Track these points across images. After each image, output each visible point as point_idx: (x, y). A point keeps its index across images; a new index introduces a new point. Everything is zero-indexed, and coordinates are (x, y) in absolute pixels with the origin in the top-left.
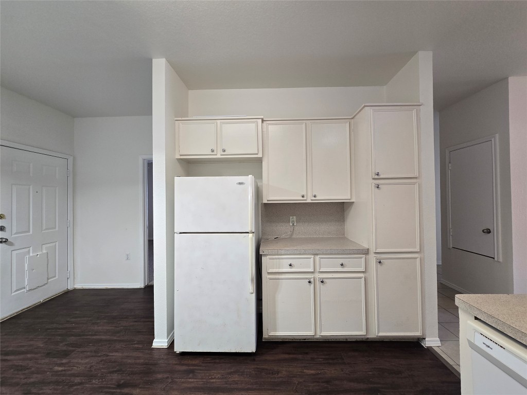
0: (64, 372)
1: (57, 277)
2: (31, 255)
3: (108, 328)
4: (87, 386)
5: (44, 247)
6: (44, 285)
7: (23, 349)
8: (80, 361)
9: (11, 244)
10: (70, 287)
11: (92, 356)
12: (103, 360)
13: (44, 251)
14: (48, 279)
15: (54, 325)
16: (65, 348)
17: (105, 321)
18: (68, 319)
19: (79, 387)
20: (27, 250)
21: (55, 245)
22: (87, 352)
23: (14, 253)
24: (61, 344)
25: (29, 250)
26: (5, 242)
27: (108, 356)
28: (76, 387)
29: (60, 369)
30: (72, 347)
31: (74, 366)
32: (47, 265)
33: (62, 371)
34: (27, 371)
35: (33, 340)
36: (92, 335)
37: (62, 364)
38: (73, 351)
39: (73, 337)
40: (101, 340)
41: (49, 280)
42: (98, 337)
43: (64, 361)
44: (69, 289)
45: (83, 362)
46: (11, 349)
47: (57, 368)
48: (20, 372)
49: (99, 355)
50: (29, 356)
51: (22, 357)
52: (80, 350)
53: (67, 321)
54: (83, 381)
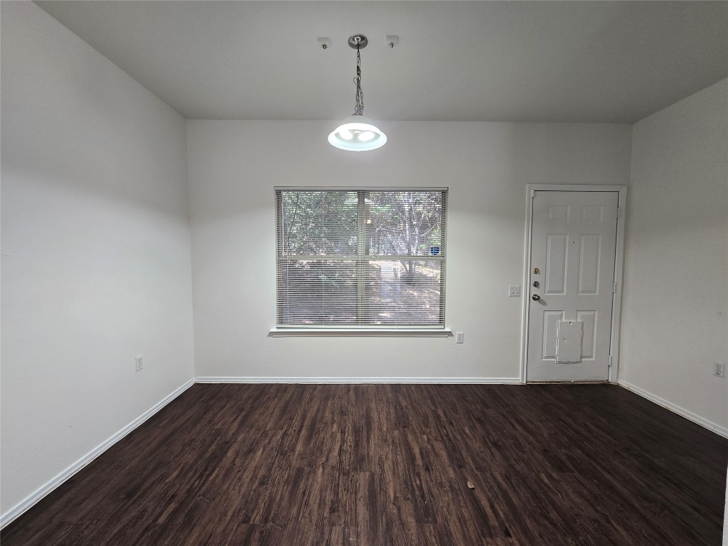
0: (546, 489)
1: (593, 359)
2: (564, 320)
3: (634, 477)
4: (559, 536)
5: (579, 314)
6: (577, 362)
7: (531, 426)
8: (570, 492)
9: (544, 303)
10: (612, 380)
11: (587, 500)
12: (599, 522)
13: (579, 320)
14: (582, 357)
15: (569, 421)
16: (563, 458)
17: (637, 463)
18: (588, 423)
19: (550, 526)
20: (559, 313)
21: (594, 315)
22: (585, 487)
23: (547, 313)
24: (563, 450)
25: (562, 315)
26: (538, 299)
27: (608, 522)
28: (547, 523)
29: (546, 480)
30: (573, 465)
31: (560, 493)
32: (582, 338)
33: (546, 485)
34: (520, 453)
35: (542, 423)
36: (604, 468)
37: (551, 476)
38: (571, 471)
39: (580, 452)
40: (612, 488)
41: (583, 360)
42: (610, 478)
43: (554, 475)
44: (610, 381)
45: (572, 496)
46: (523, 418)
47: (543, 476)
48: (515, 450)
49: (599, 508)
50: (531, 438)
51: (525, 433)
52: (577, 475)
53: (585, 425)
54: (559, 524)
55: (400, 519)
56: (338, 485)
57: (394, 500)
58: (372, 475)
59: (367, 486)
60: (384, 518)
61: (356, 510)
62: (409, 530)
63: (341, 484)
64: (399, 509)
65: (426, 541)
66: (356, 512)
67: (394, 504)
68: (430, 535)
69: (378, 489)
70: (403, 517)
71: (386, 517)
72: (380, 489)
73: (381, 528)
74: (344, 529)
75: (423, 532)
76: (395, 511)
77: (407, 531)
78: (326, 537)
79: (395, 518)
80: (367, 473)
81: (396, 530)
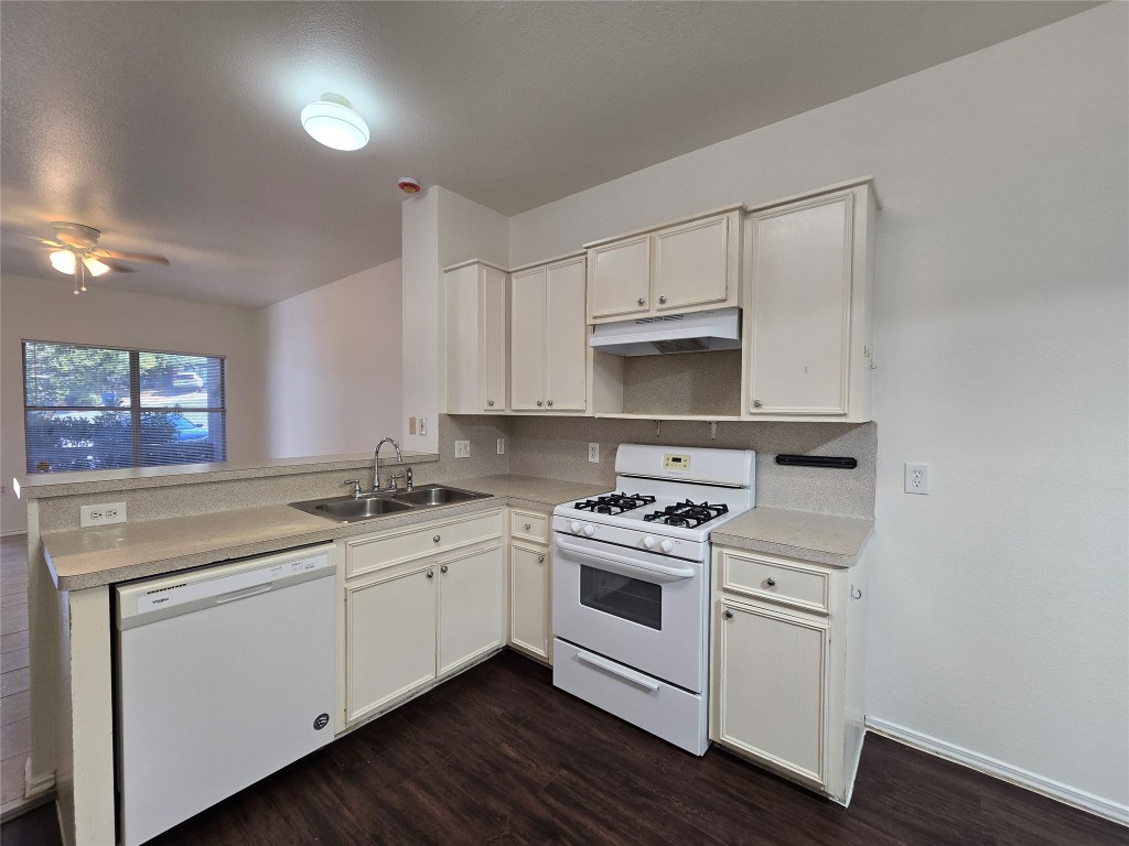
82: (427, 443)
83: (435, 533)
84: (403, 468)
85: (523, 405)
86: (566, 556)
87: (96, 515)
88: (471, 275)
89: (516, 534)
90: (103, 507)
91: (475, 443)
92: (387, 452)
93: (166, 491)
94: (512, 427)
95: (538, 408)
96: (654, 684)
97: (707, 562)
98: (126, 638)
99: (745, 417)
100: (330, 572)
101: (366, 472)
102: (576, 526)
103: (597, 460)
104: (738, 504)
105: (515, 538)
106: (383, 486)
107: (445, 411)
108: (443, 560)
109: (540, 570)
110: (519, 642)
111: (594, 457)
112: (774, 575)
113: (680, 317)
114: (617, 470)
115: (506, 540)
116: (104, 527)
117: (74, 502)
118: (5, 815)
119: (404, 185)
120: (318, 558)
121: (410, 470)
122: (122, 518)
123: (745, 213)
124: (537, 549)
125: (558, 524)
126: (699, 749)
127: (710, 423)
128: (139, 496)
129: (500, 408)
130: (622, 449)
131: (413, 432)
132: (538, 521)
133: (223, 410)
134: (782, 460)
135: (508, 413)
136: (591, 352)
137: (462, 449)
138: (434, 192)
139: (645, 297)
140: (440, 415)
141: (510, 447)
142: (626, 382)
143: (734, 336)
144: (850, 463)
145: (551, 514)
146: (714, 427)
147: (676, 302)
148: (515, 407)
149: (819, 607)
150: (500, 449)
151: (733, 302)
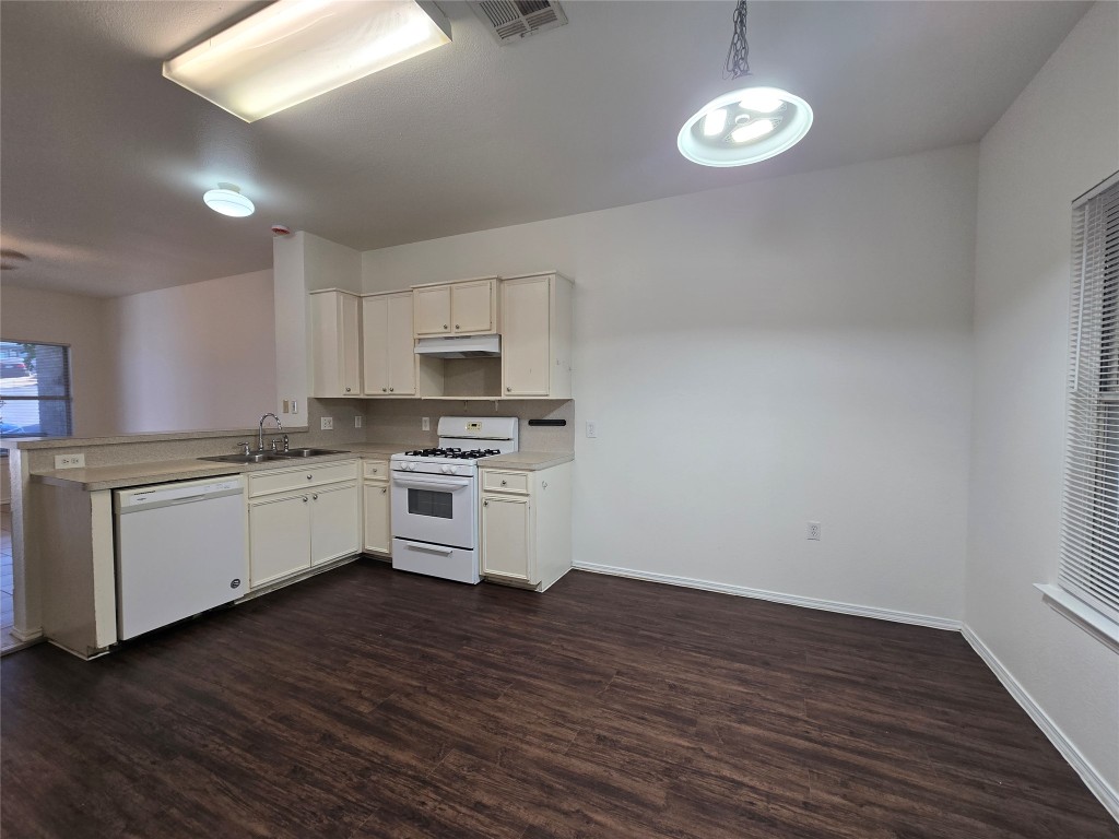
55: (548, 807)
56: (647, 756)
57: (585, 816)
58: (657, 809)
59: (630, 790)
60: (561, 787)
61: (591, 762)
62: (526, 808)
63: (646, 759)
64: (566, 814)
65: (498, 821)
66: (588, 760)
67: (578, 811)
68: (502, 831)
69: (618, 804)
70: (549, 813)
71: (562, 791)
72: (616, 806)
73: (548, 778)
74: (569, 741)
75: (512, 825)
76: (565, 806)
77: (526, 804)
78: (568, 725)
79: (554, 801)
80: (661, 803)
81: (536, 792)
82: (299, 419)
83: (308, 473)
84: (281, 437)
85: (373, 390)
86: (399, 485)
87: (65, 461)
88: (330, 300)
89: (366, 476)
90: (69, 457)
91: (337, 419)
92: (270, 424)
93: (111, 448)
94: (368, 408)
95: (383, 392)
96: (448, 550)
97: (476, 476)
98: (123, 519)
99: (503, 397)
100: (239, 492)
101: (252, 439)
102: (404, 465)
103: (428, 429)
104: (507, 449)
105: (366, 479)
106: (266, 448)
107: (313, 395)
108: (314, 491)
109: (383, 498)
110: (371, 547)
111: (426, 428)
112: (506, 478)
113: (469, 337)
114: (439, 434)
115: (360, 480)
116: (69, 470)
117: (50, 453)
118: (3, 653)
119: (276, 230)
120: (232, 483)
121: (286, 437)
122: (82, 464)
123: (500, 280)
124: (382, 484)
125: (394, 465)
126: (475, 580)
127: (494, 402)
128: (92, 450)
129: (356, 393)
130: (442, 420)
131: (286, 411)
132: (381, 466)
133: (67, 398)
134: (533, 423)
135: (362, 397)
136: (418, 357)
137: (326, 423)
138: (300, 235)
139: (448, 324)
140: (309, 399)
141: (366, 423)
142: (445, 376)
143: (497, 351)
144: (562, 423)
145: (389, 460)
146: (497, 404)
147: (466, 328)
148: (367, 392)
149: (524, 492)
150: (358, 423)
151: (494, 332)
